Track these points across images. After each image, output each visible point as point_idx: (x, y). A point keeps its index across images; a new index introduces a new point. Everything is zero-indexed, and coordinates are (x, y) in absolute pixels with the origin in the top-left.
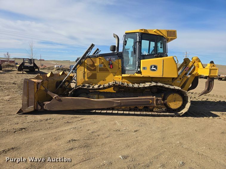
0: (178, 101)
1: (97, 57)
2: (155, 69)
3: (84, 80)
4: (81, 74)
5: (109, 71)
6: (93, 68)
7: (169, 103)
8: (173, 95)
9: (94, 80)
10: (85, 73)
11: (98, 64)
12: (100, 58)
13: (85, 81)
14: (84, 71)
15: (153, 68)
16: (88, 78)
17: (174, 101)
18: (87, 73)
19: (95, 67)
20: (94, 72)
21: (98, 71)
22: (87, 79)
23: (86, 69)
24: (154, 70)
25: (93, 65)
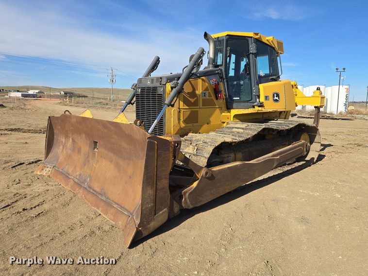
1: (199, 77)
2: (277, 98)
3: (178, 128)
4: (174, 115)
5: (215, 105)
6: (192, 100)
9: (195, 124)
10: (179, 112)
11: (201, 91)
12: (203, 80)
13: (180, 129)
14: (179, 108)
16: (185, 121)
18: (183, 110)
19: (196, 98)
20: (195, 109)
21: (201, 107)
22: (183, 125)
23: (181, 103)
24: (276, 101)
25: (193, 94)
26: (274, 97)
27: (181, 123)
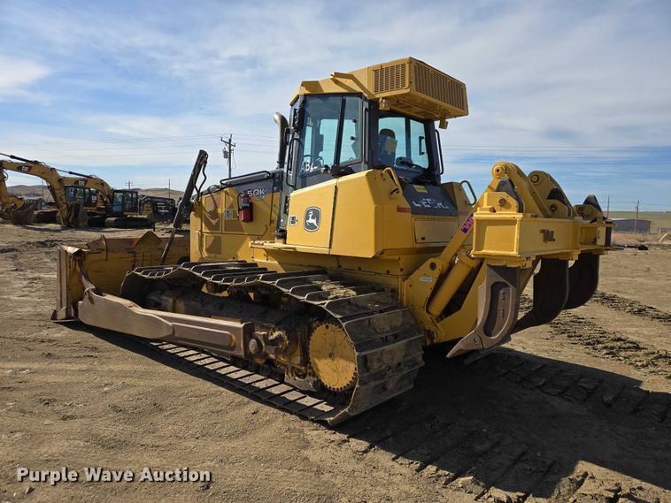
0: (342, 357)
1: (222, 189)
2: (314, 221)
5: (243, 231)
6: (214, 222)
7: (317, 361)
8: (327, 327)
9: (217, 255)
10: (202, 236)
11: (224, 209)
12: (226, 193)
13: (202, 258)
14: (201, 231)
15: (311, 221)
16: (207, 250)
17: (331, 356)
18: (205, 235)
19: (218, 220)
20: (217, 233)
21: (223, 231)
22: (205, 254)
23: (203, 226)
25: (214, 214)
26: (307, 218)
27: (204, 252)
